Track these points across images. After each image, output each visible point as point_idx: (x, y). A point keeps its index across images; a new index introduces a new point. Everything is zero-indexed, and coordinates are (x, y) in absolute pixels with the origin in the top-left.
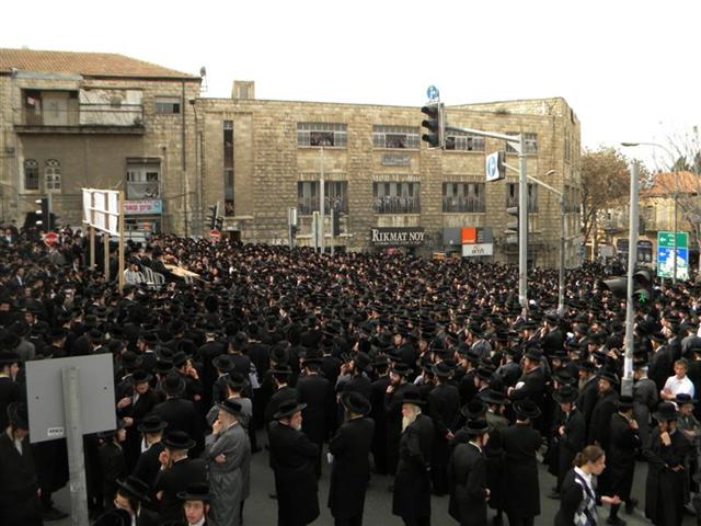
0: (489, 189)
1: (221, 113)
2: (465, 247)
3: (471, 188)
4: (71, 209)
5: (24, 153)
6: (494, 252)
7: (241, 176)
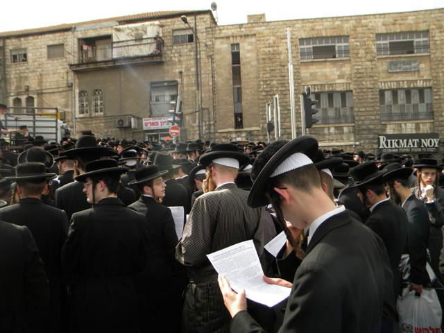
1: (228, 38)
4: (110, 127)
5: (79, 87)
7: (247, 91)
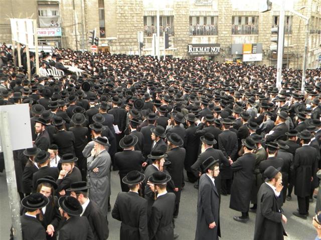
0: (261, 20)
2: (244, 56)
3: (250, 19)
4: (5, 33)
6: (263, 59)
7: (109, 13)
